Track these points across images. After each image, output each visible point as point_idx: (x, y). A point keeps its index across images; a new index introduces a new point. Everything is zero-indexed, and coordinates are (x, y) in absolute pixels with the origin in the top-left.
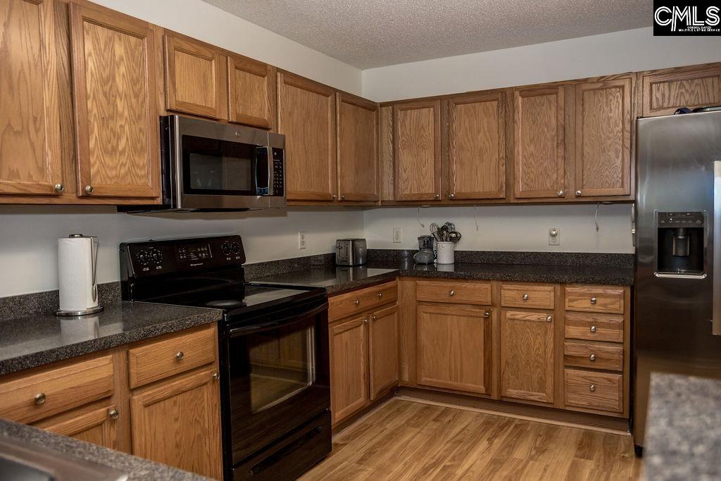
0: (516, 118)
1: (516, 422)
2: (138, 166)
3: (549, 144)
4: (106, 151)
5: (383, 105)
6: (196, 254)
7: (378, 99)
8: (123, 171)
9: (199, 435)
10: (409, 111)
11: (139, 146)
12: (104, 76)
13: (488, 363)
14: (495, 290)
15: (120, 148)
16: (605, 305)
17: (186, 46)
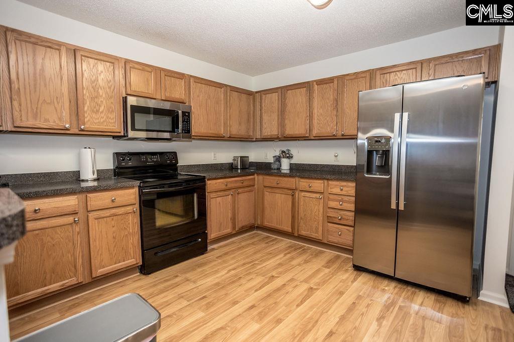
0: (314, 96)
1: (305, 248)
2: (110, 118)
3: (329, 108)
4: (93, 111)
5: (256, 92)
6: (151, 159)
7: (254, 89)
8: (102, 120)
9: (126, 235)
10: (267, 95)
11: (111, 110)
12: (93, 79)
13: (293, 217)
14: (297, 182)
15: (101, 111)
16: (347, 191)
17: (136, 66)
